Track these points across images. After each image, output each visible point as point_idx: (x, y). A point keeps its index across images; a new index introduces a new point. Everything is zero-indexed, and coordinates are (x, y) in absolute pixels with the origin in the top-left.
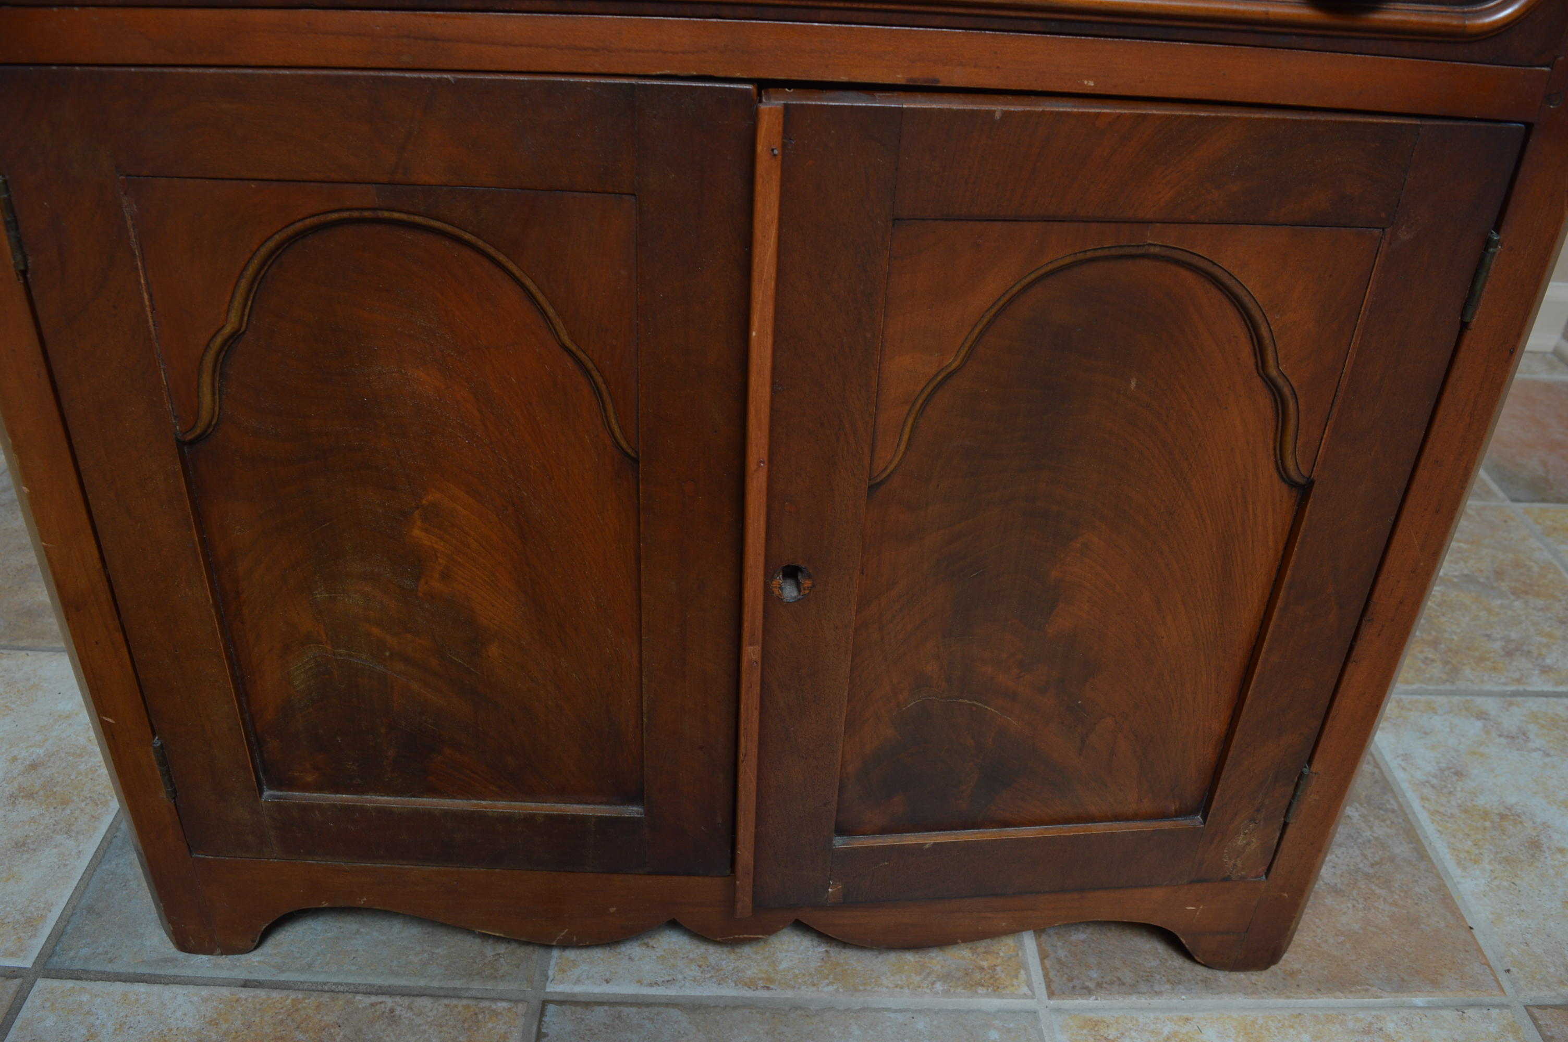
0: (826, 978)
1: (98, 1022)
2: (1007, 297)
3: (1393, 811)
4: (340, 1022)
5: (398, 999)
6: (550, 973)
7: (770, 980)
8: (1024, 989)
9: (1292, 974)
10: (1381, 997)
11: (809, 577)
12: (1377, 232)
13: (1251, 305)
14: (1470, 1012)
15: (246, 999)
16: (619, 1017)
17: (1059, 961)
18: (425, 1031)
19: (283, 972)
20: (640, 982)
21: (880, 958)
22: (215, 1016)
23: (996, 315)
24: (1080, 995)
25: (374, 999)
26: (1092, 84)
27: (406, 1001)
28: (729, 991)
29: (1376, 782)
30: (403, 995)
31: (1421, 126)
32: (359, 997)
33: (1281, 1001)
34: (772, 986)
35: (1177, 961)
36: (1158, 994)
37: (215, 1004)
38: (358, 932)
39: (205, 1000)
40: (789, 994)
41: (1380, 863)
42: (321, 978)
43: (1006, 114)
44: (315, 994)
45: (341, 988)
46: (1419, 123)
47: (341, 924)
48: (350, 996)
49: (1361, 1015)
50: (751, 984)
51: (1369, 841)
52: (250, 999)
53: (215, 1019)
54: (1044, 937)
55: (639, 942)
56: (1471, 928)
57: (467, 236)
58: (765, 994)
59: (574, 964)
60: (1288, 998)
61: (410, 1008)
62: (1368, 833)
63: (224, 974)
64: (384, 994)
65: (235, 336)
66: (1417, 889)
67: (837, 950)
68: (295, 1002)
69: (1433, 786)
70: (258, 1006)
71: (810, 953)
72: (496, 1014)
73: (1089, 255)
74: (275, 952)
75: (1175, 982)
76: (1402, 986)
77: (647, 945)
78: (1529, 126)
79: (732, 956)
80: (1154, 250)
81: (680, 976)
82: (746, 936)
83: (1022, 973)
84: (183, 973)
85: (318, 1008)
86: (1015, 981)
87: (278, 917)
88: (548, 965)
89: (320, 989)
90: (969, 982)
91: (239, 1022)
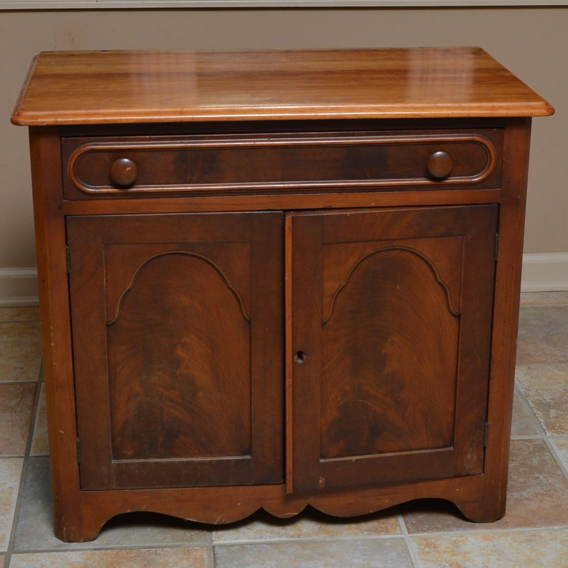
0: (321, 533)
1: (43, 562)
2: (356, 264)
3: (559, 475)
4: (137, 556)
5: (157, 549)
6: (214, 539)
7: (300, 535)
8: (399, 532)
9: (506, 522)
10: (541, 527)
11: (306, 355)
12: (461, 237)
13: (429, 261)
16: (244, 548)
17: (413, 524)
18: (171, 556)
19: (109, 545)
20: (249, 538)
22: (88, 558)
23: (355, 268)
24: (421, 532)
25: (148, 549)
26: (373, 204)
28: (284, 539)
29: (553, 466)
30: (159, 548)
32: (141, 550)
33: (501, 530)
35: (460, 521)
36: (453, 530)
37: (86, 554)
39: (82, 554)
40: (308, 538)
41: (549, 491)
42: (124, 546)
43: (350, 214)
44: (124, 550)
46: (466, 206)
47: (126, 531)
48: (137, 550)
49: (532, 532)
50: (293, 536)
51: (546, 484)
52: (99, 553)
54: (406, 518)
55: (246, 528)
57: (202, 256)
58: (298, 539)
59: (222, 536)
60: (504, 529)
61: (162, 551)
62: (546, 482)
63: (86, 547)
65: (129, 290)
66: (563, 497)
68: (117, 552)
70: (103, 554)
71: (314, 527)
72: (195, 550)
73: (379, 250)
75: (458, 527)
76: (551, 524)
77: (250, 529)
78: (499, 205)
80: (397, 247)
81: (264, 536)
82: (289, 514)
83: (398, 528)
84: (70, 548)
85: (127, 553)
86: (395, 530)
87: (109, 519)
88: (212, 537)
89: (126, 549)
90: (377, 531)
91: (98, 559)
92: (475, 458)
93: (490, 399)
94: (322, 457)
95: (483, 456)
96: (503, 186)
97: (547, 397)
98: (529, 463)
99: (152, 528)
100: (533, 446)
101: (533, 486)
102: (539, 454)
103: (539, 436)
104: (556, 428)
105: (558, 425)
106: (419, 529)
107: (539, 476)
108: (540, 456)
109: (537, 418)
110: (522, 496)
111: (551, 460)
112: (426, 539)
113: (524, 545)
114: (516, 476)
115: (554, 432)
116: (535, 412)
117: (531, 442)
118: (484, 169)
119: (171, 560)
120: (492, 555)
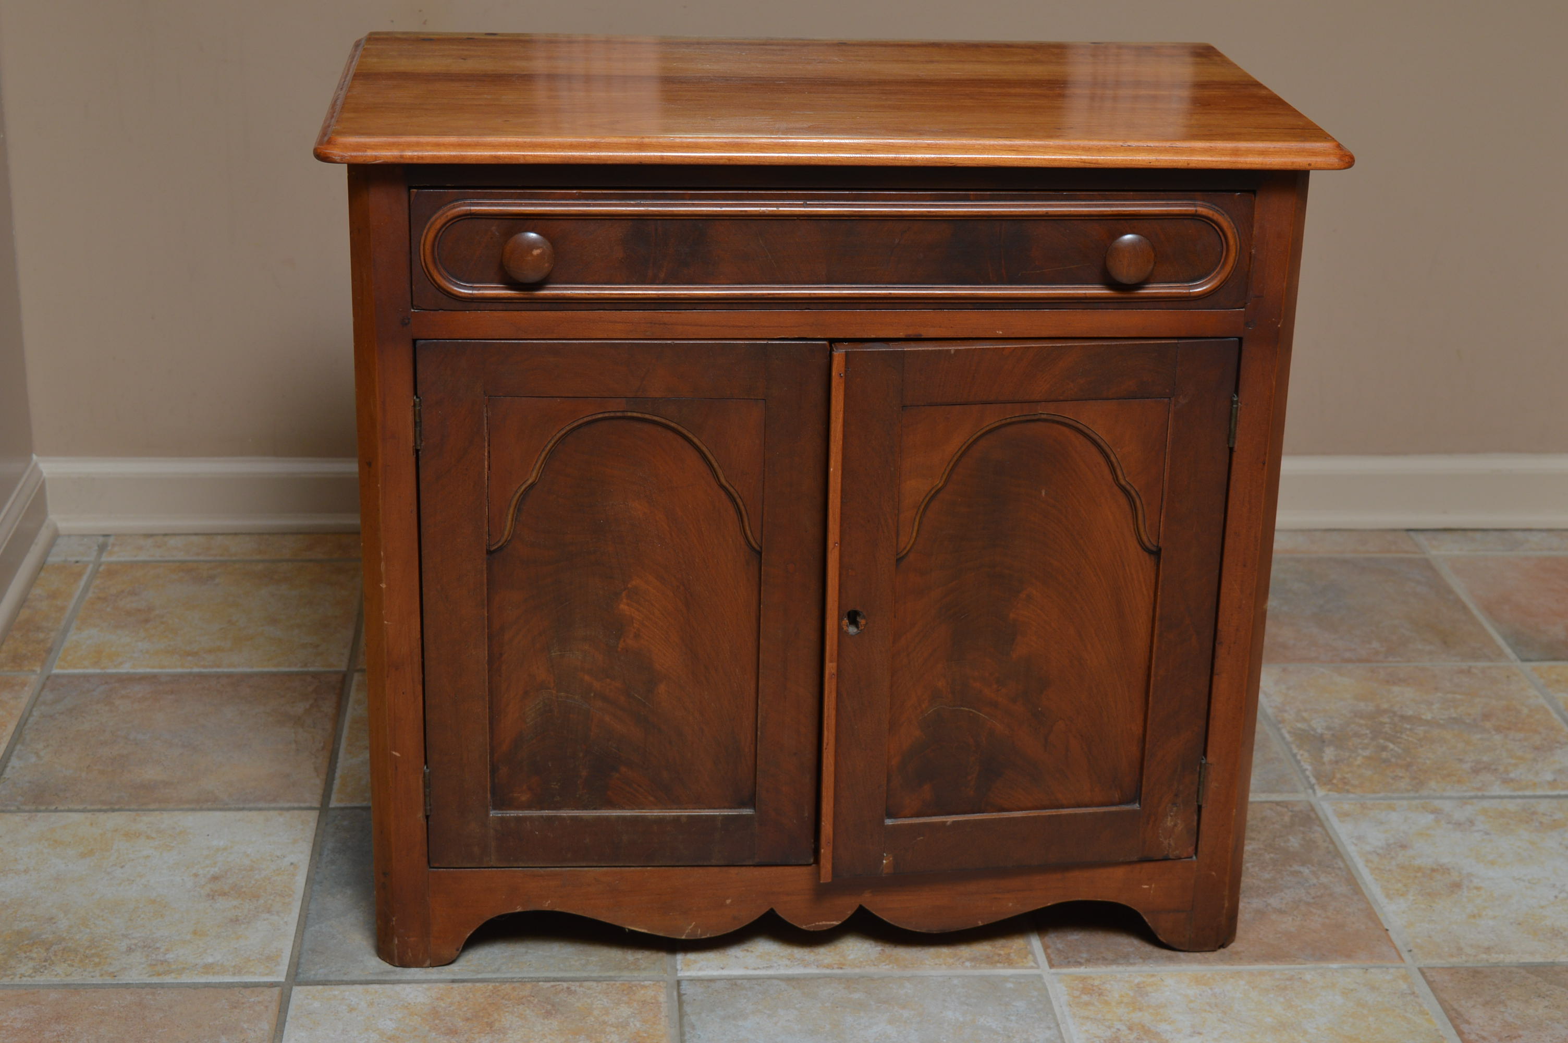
0: (884, 962)
1: (353, 1003)
2: (966, 445)
3: (1340, 868)
4: (533, 994)
5: (570, 983)
6: (679, 967)
7: (844, 965)
8: (1032, 964)
9: (1237, 953)
10: (1305, 964)
11: (864, 617)
12: (1166, 400)
13: (1102, 444)
14: (1372, 970)
15: (458, 987)
16: (736, 984)
17: (1058, 950)
18: (596, 997)
19: (479, 973)
20: (746, 968)
21: (923, 952)
22: (439, 996)
23: (961, 456)
24: (1073, 965)
25: (552, 983)
26: (1001, 333)
27: (578, 984)
28: (813, 970)
29: (1329, 852)
30: (574, 981)
31: (1178, 343)
32: (541, 983)
33: (1226, 967)
34: (844, 967)
35: (1148, 948)
36: (1134, 964)
37: (436, 990)
39: (428, 989)
40: (857, 971)
41: (1321, 897)
42: (509, 975)
43: (956, 351)
44: (508, 983)
45: (527, 980)
46: (1176, 341)
47: (513, 949)
48: (535, 983)
49: (1287, 972)
50: (829, 966)
51: (1314, 885)
52: (461, 987)
54: (1046, 939)
55: (741, 949)
56: (1387, 930)
57: (673, 425)
58: (840, 971)
59: (695, 962)
60: (1232, 965)
61: (580, 986)
62: (1315, 881)
63: (435, 977)
64: (558, 981)
65: (532, 486)
66: (1347, 910)
67: (890, 949)
68: (495, 988)
69: (1378, 854)
70: (468, 990)
71: (870, 951)
72: (644, 987)
73: (1008, 421)
75: (1145, 958)
76: (1323, 958)
77: (747, 951)
78: (1240, 339)
79: (812, 954)
80: (1043, 416)
81: (775, 965)
82: (824, 923)
83: (1030, 957)
84: (404, 978)
85: (514, 989)
86: (1025, 960)
87: (481, 923)
88: (676, 964)
89: (511, 981)
90: (990, 961)
91: (458, 998)
92: (1180, 826)
93: (1212, 714)
94: (890, 816)
95: (1195, 823)
96: (1249, 304)
97: (1319, 725)
98: (1282, 844)
99: (562, 944)
100: (1290, 814)
101: (1289, 888)
102: (1301, 828)
103: (1301, 797)
104: (1335, 781)
105: (1338, 776)
106: (1070, 959)
107: (1301, 869)
108: (1303, 833)
109: (1298, 762)
110: (1268, 905)
111: (1324, 841)
112: (1083, 979)
113: (1272, 996)
114: (1257, 869)
115: (1330, 790)
116: (1295, 751)
117: (1287, 807)
118: (1214, 270)
119: (598, 1004)
120: (1209, 1012)
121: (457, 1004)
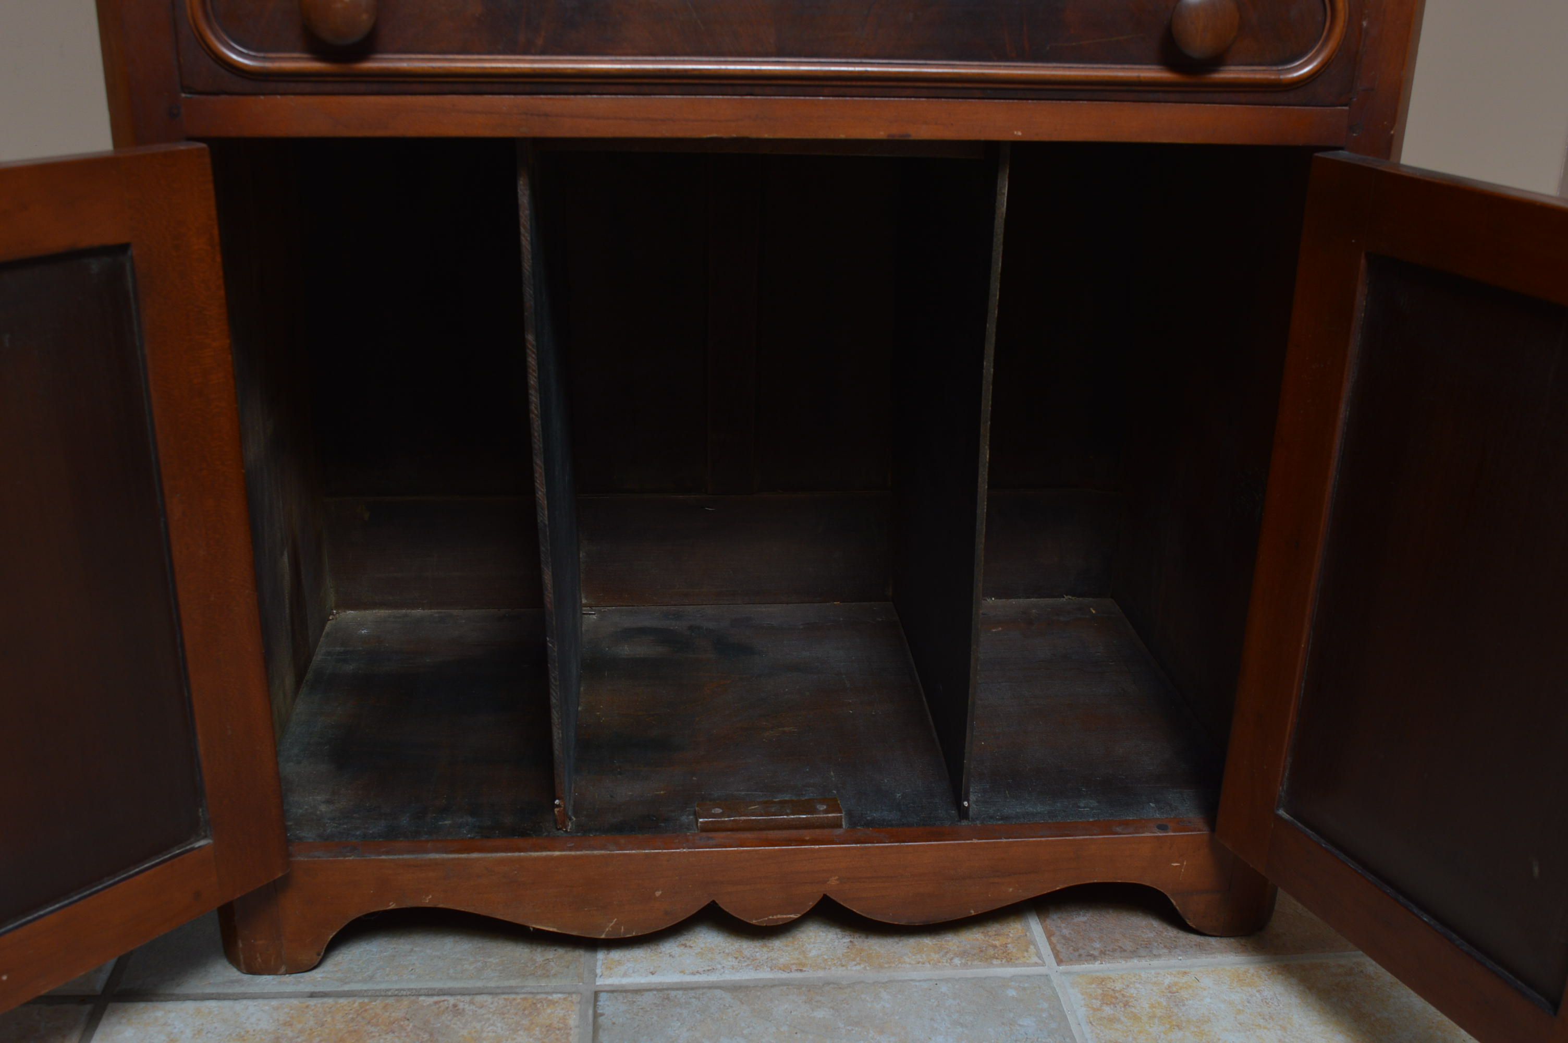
0: (854, 960)
1: (175, 1031)
4: (408, 1016)
5: (459, 997)
6: (598, 971)
7: (804, 965)
8: (1035, 959)
9: (1278, 936)
15: (315, 1005)
16: (668, 998)
17: (1064, 937)
18: (489, 1019)
19: (346, 983)
20: (683, 972)
21: (901, 944)
22: (288, 1019)
24: (1086, 961)
25: (436, 998)
26: (1020, 133)
27: (467, 998)
28: (765, 974)
30: (464, 994)
32: (422, 998)
34: (804, 969)
35: (1171, 933)
36: (1157, 956)
37: (286, 1010)
38: (412, 950)
39: (276, 1009)
40: (821, 974)
42: (383, 986)
44: (381, 998)
45: (405, 993)
47: (395, 946)
48: (414, 998)
50: (785, 968)
52: (319, 1005)
53: (289, 1022)
54: (1048, 921)
55: (678, 942)
58: (799, 975)
59: (619, 963)
61: (472, 1003)
63: (289, 989)
64: (444, 995)
67: (860, 940)
68: (362, 1005)
70: (328, 1010)
71: (836, 943)
72: (552, 1003)
74: (335, 969)
75: (1171, 947)
79: (765, 949)
81: (719, 966)
82: (779, 916)
83: (1032, 949)
84: (251, 990)
85: (385, 1008)
86: (1026, 954)
87: (346, 922)
88: (595, 965)
89: (384, 994)
90: (984, 956)
91: (312, 1023)
96: (1355, 99)
99: (457, 938)
106: (1081, 951)
112: (1102, 981)
113: (1335, 999)
118: (1312, 48)
119: (489, 1032)
120: (1265, 1028)
121: (309, 1032)
